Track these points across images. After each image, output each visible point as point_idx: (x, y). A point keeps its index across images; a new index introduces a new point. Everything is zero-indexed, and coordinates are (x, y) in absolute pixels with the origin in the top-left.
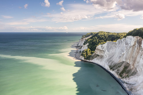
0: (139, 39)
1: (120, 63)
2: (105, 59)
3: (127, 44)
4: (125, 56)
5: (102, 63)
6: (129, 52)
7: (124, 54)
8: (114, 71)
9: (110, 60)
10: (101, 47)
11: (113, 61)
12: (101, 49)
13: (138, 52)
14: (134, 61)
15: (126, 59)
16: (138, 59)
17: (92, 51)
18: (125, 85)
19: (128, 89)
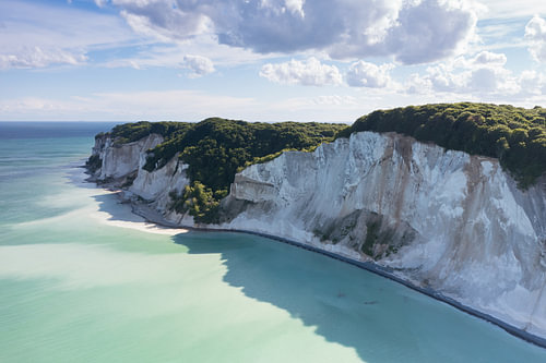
0: (396, 139)
1: (348, 216)
2: (285, 213)
3: (358, 156)
4: (359, 192)
5: (274, 225)
6: (373, 181)
7: (354, 188)
8: (337, 245)
9: (305, 211)
10: (257, 174)
11: (318, 212)
12: (260, 180)
13: (405, 179)
14: (398, 203)
15: (365, 201)
16: (409, 196)
17: (214, 191)
18: (402, 276)
19: (417, 283)
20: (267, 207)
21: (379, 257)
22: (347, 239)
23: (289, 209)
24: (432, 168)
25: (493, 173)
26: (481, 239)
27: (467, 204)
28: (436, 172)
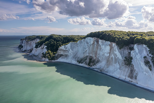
0: (96, 39)
1: (85, 57)
2: (70, 57)
3: (87, 43)
4: (87, 52)
5: (68, 60)
6: (91, 49)
7: (86, 51)
8: (82, 64)
9: (75, 57)
10: (64, 48)
11: (78, 56)
12: (64, 49)
13: (97, 48)
14: (96, 54)
15: (89, 54)
16: (98, 52)
17: (53, 52)
18: (96, 70)
19: (99, 71)
20: (66, 56)
21: (92, 66)
22: (85, 62)
23: (71, 56)
24: (103, 45)
25: (115, 46)
26: (112, 60)
27: (110, 53)
28: (104, 46)
